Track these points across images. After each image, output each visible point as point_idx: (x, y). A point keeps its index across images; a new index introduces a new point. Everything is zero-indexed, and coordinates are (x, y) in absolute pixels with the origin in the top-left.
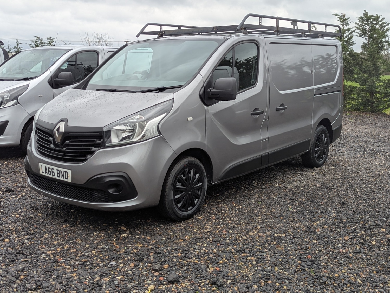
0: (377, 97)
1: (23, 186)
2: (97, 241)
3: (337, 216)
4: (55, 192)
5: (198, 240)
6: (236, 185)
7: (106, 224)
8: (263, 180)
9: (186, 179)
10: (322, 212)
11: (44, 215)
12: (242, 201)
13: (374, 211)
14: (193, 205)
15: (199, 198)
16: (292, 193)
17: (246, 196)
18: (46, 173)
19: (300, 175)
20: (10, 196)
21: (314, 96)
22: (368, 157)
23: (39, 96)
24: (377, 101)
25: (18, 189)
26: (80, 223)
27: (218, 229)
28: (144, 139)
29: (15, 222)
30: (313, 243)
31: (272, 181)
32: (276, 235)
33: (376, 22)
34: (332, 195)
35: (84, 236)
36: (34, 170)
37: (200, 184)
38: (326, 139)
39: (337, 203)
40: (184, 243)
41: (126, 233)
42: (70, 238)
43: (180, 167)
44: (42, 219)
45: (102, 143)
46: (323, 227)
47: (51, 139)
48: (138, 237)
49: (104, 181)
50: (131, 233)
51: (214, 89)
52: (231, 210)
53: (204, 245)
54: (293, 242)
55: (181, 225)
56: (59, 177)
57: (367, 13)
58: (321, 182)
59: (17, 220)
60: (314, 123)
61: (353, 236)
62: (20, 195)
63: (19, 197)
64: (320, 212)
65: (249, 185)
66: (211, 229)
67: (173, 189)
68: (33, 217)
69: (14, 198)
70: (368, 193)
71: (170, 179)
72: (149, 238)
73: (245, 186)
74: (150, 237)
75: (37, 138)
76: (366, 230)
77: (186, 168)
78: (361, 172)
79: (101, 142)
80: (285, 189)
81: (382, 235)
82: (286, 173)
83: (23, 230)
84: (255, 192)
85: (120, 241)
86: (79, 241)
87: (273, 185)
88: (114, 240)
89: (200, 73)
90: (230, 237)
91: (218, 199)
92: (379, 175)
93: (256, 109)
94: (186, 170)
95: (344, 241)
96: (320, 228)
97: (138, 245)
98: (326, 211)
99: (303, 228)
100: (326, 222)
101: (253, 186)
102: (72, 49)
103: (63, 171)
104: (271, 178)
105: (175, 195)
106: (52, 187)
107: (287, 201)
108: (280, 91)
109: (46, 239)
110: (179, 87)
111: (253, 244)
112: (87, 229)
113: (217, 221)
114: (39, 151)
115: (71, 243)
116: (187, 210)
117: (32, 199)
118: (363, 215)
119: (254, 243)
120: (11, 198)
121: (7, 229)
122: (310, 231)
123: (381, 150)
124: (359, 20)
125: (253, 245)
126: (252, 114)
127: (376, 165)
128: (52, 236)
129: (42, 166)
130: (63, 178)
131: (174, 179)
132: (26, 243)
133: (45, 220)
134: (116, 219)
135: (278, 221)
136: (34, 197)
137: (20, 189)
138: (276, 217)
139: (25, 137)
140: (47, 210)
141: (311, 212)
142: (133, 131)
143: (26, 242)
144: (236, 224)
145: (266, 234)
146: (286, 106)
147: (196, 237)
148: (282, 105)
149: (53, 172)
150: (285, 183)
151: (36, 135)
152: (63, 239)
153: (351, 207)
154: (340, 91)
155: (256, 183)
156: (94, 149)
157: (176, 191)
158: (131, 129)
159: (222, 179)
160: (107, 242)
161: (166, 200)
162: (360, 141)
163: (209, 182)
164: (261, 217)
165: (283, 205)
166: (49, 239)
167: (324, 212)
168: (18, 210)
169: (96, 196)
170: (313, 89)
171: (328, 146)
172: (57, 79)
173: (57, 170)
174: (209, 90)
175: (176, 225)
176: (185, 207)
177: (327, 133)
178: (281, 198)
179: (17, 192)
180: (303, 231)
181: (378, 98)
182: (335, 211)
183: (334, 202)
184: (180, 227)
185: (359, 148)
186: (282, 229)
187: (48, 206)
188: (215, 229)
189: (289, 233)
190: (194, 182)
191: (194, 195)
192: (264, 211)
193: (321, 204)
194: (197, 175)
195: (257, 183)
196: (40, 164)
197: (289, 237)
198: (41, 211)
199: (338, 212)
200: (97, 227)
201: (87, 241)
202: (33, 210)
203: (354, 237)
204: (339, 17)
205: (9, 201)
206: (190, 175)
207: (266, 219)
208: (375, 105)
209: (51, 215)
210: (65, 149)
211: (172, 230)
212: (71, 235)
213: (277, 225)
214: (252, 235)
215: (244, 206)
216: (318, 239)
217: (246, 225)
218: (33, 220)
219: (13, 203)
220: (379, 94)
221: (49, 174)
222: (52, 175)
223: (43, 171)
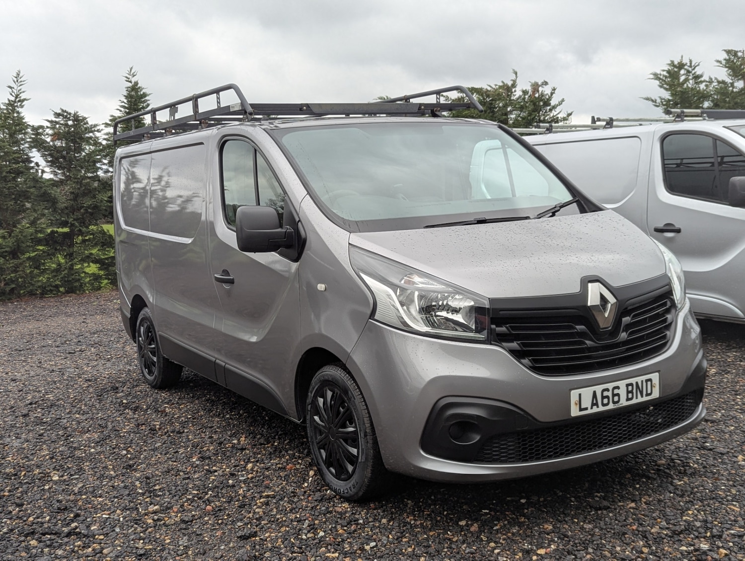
18: (595, 407)
47: (580, 328)
56: (631, 399)
130: (642, 396)
149: (615, 395)
221: (603, 405)
222: (614, 403)
223: (582, 407)
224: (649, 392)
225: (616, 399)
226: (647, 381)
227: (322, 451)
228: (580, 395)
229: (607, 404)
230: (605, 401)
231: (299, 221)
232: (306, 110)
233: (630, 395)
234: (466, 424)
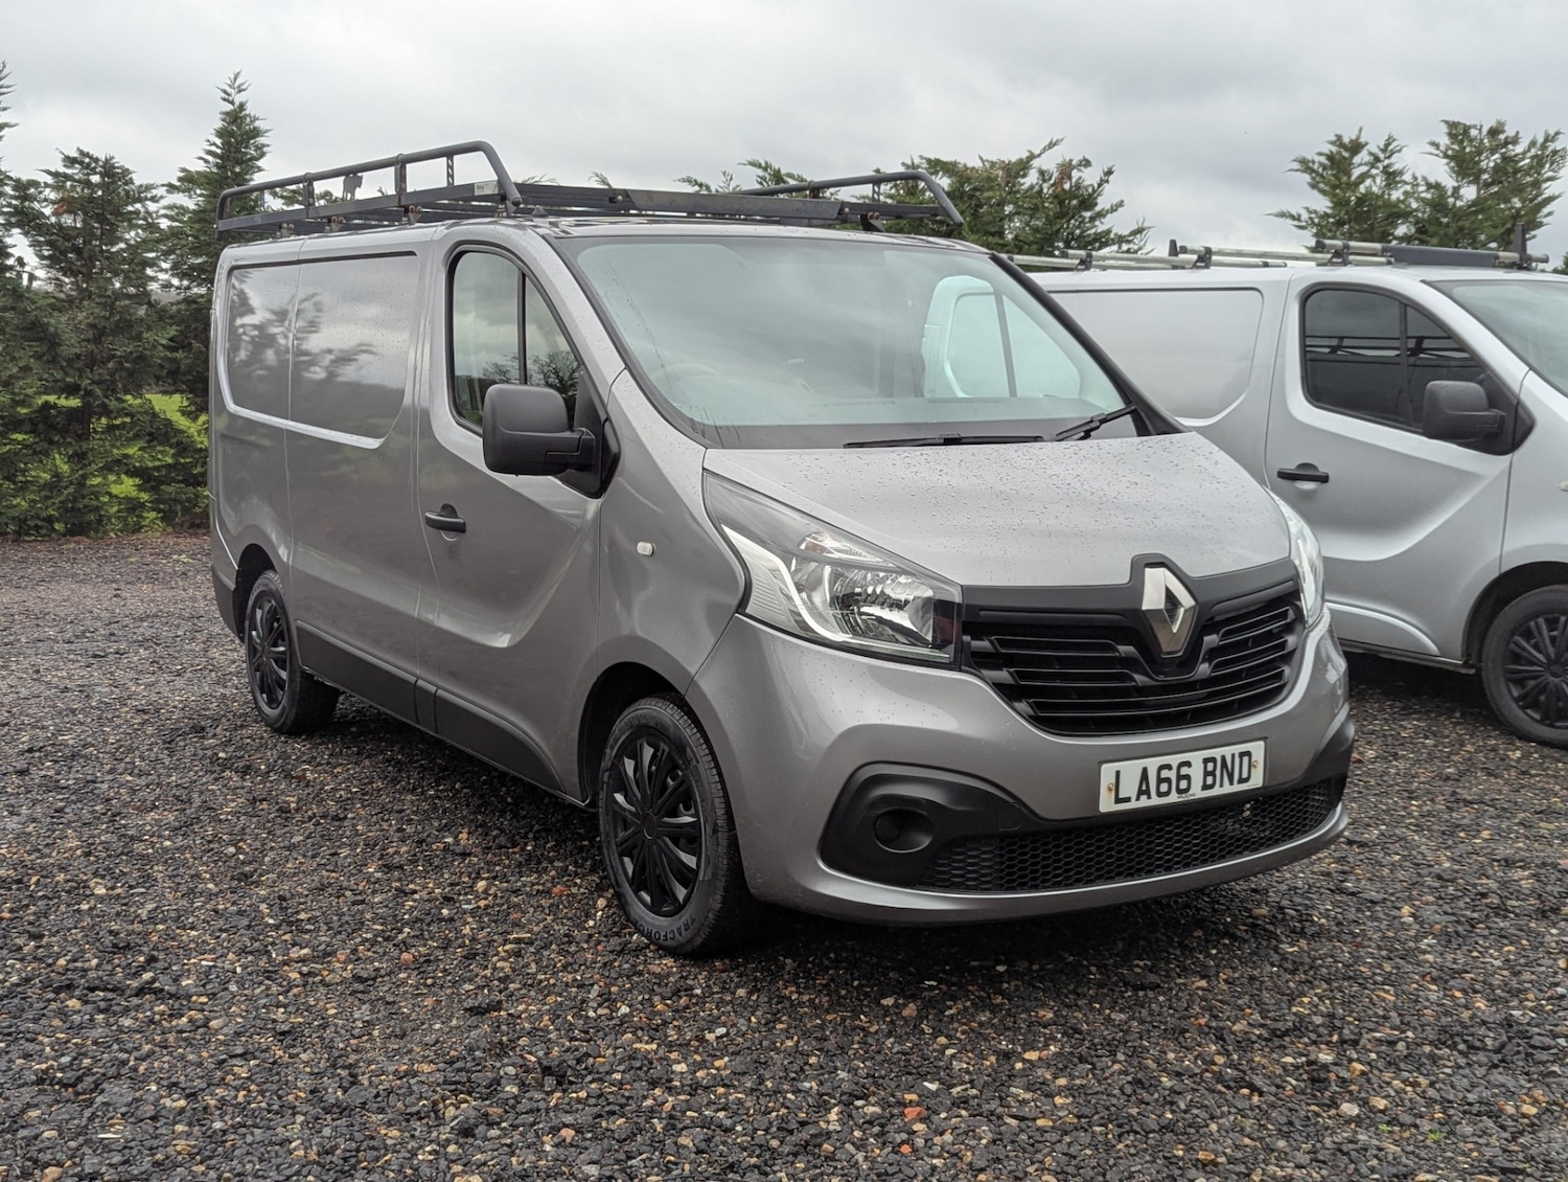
18: (1144, 798)
56: (1212, 786)
103: (1233, 755)
130: (1232, 783)
149: (1182, 778)
196: (1109, 769)
221: (1160, 794)
222: (1180, 791)
223: (1121, 796)
224: (1245, 775)
225: (1183, 784)
226: (1242, 755)
227: (627, 860)
228: (1118, 773)
229: (1167, 794)
230: (1164, 787)
231: (607, 420)
232: (623, 201)
233: (1210, 780)
234: (906, 815)
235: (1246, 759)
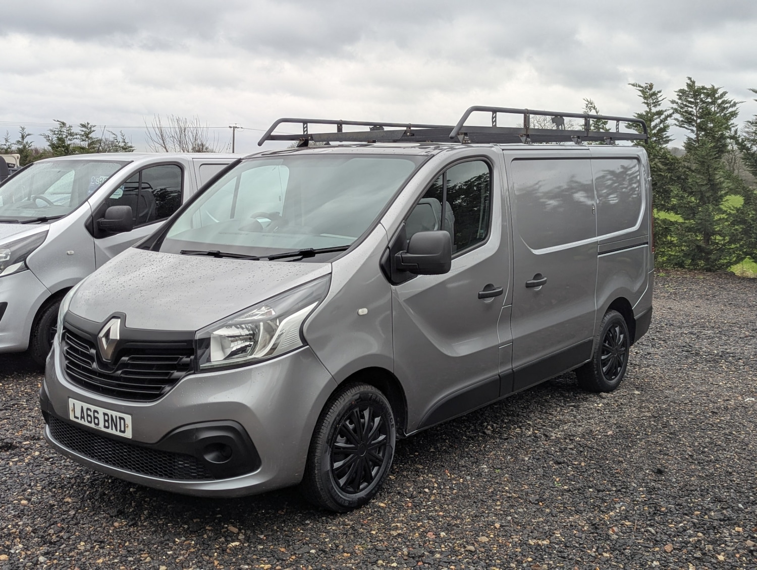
0: (717, 241)
1: (34, 436)
2: (181, 557)
3: (649, 499)
4: (100, 456)
5: (379, 553)
6: (451, 432)
7: (199, 520)
8: (503, 421)
9: (355, 430)
10: (619, 491)
11: (77, 500)
12: (463, 466)
13: (718, 487)
14: (369, 479)
15: (380, 466)
16: (561, 449)
17: (471, 457)
18: (83, 420)
19: (574, 409)
20: (9, 459)
21: (599, 256)
22: (703, 368)
23: (68, 254)
24: (717, 250)
25: (24, 443)
26: (147, 518)
27: (418, 528)
28: (275, 354)
29: (19, 517)
30: (604, 560)
31: (521, 422)
32: (532, 542)
33: (712, 99)
34: (637, 453)
35: (155, 546)
36: (58, 411)
37: (382, 437)
38: (622, 336)
39: (647, 471)
40: (353, 561)
41: (238, 540)
42: (129, 551)
43: (344, 407)
44: (74, 508)
45: (192, 363)
46: (622, 525)
47: (93, 351)
48: (262, 547)
49: (196, 437)
50: (248, 539)
51: (407, 252)
52: (442, 487)
53: (392, 565)
54: (564, 558)
55: (346, 520)
56: (108, 428)
57: (694, 82)
58: (615, 424)
59: (22, 511)
60: (599, 307)
61: (681, 542)
62: (29, 457)
63: (27, 461)
64: (617, 491)
65: (477, 431)
66: (405, 529)
67: (329, 450)
68: (54, 505)
69: (16, 462)
70: (706, 449)
71: (324, 431)
72: (283, 550)
73: (468, 434)
74: (285, 548)
75: (66, 348)
76: (705, 529)
77: (355, 406)
78: (691, 401)
79: (191, 360)
80: (546, 441)
81: (736, 541)
82: (546, 404)
83: (34, 533)
84: (488, 446)
85: (226, 557)
86: (146, 558)
87: (522, 431)
88: (216, 554)
89: (381, 222)
90: (443, 546)
91: (416, 463)
92: (726, 409)
93: (488, 287)
94: (355, 411)
95: (664, 555)
96: (616, 526)
97: (262, 566)
98: (627, 488)
99: (583, 527)
100: (628, 512)
101: (484, 433)
102: (133, 161)
103: (116, 417)
104: (518, 415)
105: (333, 461)
106: (93, 447)
107: (550, 467)
108: (532, 250)
109: (81, 554)
110: (343, 249)
111: (487, 561)
112: (161, 531)
113: (416, 512)
114: (69, 374)
115: (131, 561)
116: (357, 490)
117: (52, 464)
118: (699, 498)
119: (490, 560)
120: (11, 463)
121: (4, 533)
122: (597, 533)
123: (728, 353)
124: (678, 95)
125: (486, 563)
126: (481, 297)
127: (720, 386)
128: (93, 548)
129: (74, 404)
130: (117, 430)
131: (332, 431)
132: (41, 563)
133: (79, 511)
134: (218, 509)
135: (535, 512)
136: (57, 460)
137: (28, 442)
138: (530, 502)
139: (39, 334)
140: (82, 489)
141: (599, 491)
142: (253, 337)
143: (42, 561)
144: (453, 518)
145: (511, 540)
146: (545, 279)
147: (375, 547)
148: (538, 276)
149: (95, 418)
150: (545, 426)
151: (64, 343)
152: (115, 553)
153: (674, 480)
154: (647, 243)
155: (489, 427)
156: (176, 374)
157: (337, 454)
158: (250, 334)
159: (425, 424)
160: (201, 559)
161: (316, 472)
162: (686, 334)
163: (400, 431)
164: (502, 503)
165: (544, 475)
166: (87, 553)
167: (624, 490)
168: (25, 490)
169: (179, 468)
170: (596, 243)
171: (627, 351)
172: (102, 220)
173: (105, 414)
174: (398, 255)
175: (336, 521)
176: (353, 485)
177: (625, 325)
178: (539, 459)
179: (23, 450)
180: (583, 532)
181: (717, 243)
182: (645, 489)
183: (641, 469)
184: (343, 525)
185: (685, 349)
186: (543, 529)
187: (85, 481)
188: (413, 529)
189: (556, 538)
190: (370, 435)
191: (371, 460)
192: (507, 488)
193: (617, 473)
194: (377, 420)
195: (492, 426)
196: (71, 401)
197: (557, 546)
198: (71, 492)
199: (651, 491)
200: (181, 526)
201: (162, 557)
202: (54, 490)
203: (683, 544)
204: (641, 89)
205: (7, 469)
206: (362, 420)
207: (512, 506)
208: (712, 257)
209: (90, 499)
210: (120, 372)
211: (328, 532)
212: (130, 544)
213: (533, 520)
214: (485, 543)
215: (468, 478)
216: (613, 551)
217: (472, 520)
218: (54, 512)
219: (15, 474)
220: (720, 235)
222: (95, 424)
223: (76, 415)
224: (123, 429)
225: (96, 421)
226: (121, 418)
229: (91, 422)
230: (89, 419)
233: (107, 424)
235: (122, 421)
